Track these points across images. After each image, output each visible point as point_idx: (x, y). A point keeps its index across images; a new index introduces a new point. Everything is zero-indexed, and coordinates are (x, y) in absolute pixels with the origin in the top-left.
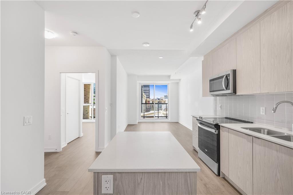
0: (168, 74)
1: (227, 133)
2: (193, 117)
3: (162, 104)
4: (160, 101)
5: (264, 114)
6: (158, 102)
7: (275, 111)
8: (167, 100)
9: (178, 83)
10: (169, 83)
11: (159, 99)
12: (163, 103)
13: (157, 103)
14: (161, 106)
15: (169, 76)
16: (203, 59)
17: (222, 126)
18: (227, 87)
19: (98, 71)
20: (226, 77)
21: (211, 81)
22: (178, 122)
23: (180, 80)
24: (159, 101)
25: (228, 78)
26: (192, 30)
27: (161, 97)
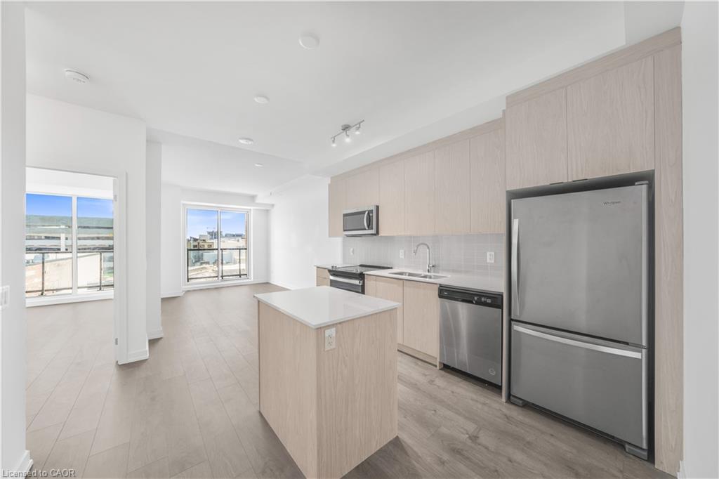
0: (252, 192)
1: (374, 282)
2: (318, 267)
3: (204, 250)
4: (199, 243)
5: (403, 257)
6: (195, 246)
7: (415, 252)
8: (215, 241)
9: (267, 211)
10: (250, 210)
11: (195, 240)
12: (206, 247)
13: (192, 248)
14: (202, 255)
15: (253, 198)
16: (330, 182)
17: (367, 275)
18: (370, 226)
19: (127, 174)
20: (368, 213)
21: (345, 215)
22: (267, 283)
23: (273, 205)
24: (196, 243)
25: (371, 215)
26: (334, 145)
27: (201, 236)
